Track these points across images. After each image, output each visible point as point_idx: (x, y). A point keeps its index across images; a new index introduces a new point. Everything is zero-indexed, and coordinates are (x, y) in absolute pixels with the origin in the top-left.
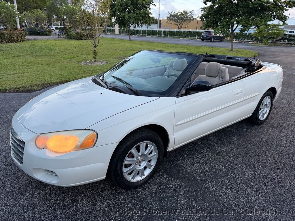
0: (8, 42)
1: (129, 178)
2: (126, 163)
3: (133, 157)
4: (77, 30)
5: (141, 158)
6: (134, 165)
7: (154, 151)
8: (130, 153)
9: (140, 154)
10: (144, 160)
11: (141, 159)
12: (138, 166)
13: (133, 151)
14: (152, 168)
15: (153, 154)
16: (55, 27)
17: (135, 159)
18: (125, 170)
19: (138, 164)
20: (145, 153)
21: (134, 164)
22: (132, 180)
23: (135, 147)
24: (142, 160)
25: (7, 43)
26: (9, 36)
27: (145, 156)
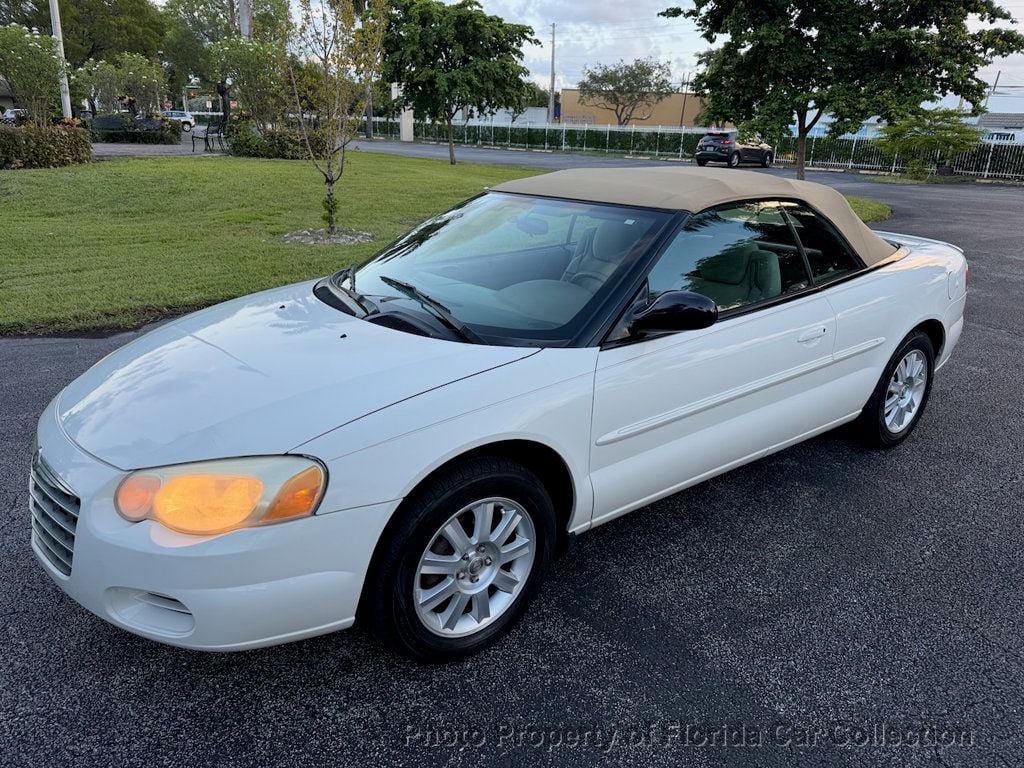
0: (28, 164)
1: (437, 624)
2: (425, 570)
3: (449, 550)
4: (269, 126)
5: (477, 555)
6: (452, 581)
7: (521, 531)
8: (442, 538)
9: (474, 541)
10: (488, 561)
11: (478, 558)
12: (467, 583)
13: (451, 529)
14: (517, 590)
15: (521, 540)
16: (193, 113)
17: (457, 557)
18: (421, 596)
19: (469, 574)
20: (493, 538)
21: (452, 576)
22: (448, 631)
23: (459, 517)
24: (483, 564)
25: (24, 167)
26: (34, 145)
27: (493, 547)
